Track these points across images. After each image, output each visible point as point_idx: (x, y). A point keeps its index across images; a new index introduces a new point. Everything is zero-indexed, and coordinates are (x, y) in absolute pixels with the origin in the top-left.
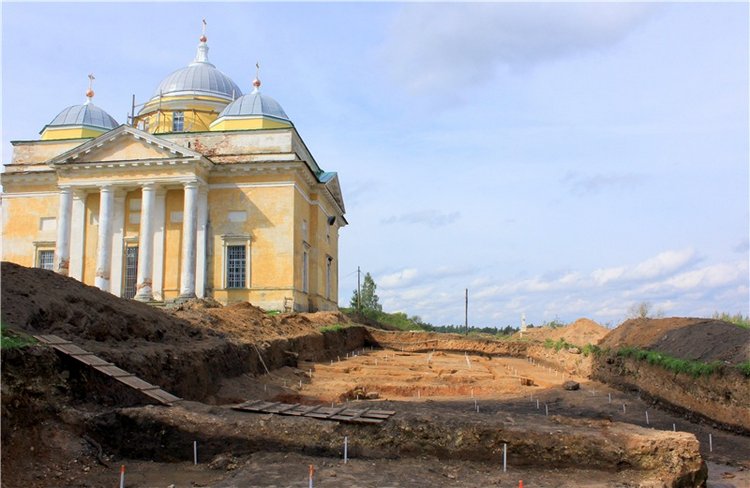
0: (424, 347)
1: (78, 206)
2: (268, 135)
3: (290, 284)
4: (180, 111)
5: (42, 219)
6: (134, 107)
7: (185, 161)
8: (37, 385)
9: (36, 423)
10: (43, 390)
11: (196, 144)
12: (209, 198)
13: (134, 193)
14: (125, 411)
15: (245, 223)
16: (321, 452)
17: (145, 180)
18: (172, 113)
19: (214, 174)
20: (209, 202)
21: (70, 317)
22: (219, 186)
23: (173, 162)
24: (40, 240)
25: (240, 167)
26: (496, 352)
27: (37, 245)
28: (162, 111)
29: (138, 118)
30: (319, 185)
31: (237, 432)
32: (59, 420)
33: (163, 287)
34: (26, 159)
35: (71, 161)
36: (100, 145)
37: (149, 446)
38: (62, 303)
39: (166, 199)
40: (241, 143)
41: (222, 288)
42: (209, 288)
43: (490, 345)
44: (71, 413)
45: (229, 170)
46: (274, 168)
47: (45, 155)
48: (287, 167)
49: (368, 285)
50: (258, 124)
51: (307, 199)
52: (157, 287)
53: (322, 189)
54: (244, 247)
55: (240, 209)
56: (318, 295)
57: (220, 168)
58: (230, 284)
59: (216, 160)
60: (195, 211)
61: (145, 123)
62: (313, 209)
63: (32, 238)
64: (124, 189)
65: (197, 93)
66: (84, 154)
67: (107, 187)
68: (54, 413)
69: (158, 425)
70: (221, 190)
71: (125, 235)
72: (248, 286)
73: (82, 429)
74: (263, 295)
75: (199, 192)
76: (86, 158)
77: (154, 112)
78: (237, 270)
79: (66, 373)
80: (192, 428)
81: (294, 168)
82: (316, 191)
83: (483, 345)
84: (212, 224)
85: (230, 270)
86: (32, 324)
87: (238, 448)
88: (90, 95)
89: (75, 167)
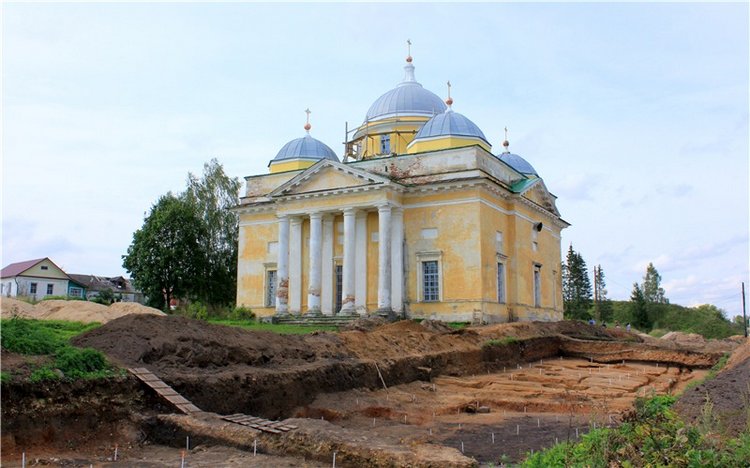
0: (619, 358)
1: (295, 230)
2: (454, 154)
3: (479, 296)
4: (385, 134)
5: (269, 243)
6: (347, 133)
7: (377, 187)
8: (119, 398)
9: (115, 420)
10: (122, 402)
11: (392, 168)
12: (404, 217)
13: (338, 217)
14: (159, 416)
15: (437, 239)
16: (247, 448)
17: (345, 205)
18: (379, 137)
19: (408, 195)
20: (404, 223)
21: (178, 351)
22: (413, 206)
23: (366, 188)
24: (268, 261)
25: (429, 187)
26: (697, 363)
27: (266, 265)
28: (369, 136)
29: (352, 143)
30: (515, 196)
31: (209, 432)
32: (129, 419)
33: (367, 301)
34: (257, 191)
35: (285, 193)
36: (307, 177)
37: (168, 438)
38: (172, 343)
39: (367, 221)
40: (431, 164)
41: (418, 299)
42: (406, 302)
43: (691, 356)
44: (136, 416)
45: (419, 190)
46: (459, 185)
47: (270, 187)
48: (471, 184)
49: (651, 276)
50: (447, 143)
51: (502, 210)
52: (361, 301)
53: (518, 199)
54: (436, 262)
55: (431, 226)
56: (518, 304)
57: (412, 189)
58: (427, 297)
59: (409, 181)
60: (390, 232)
61: (358, 146)
62: (511, 219)
63: (262, 260)
64: (332, 214)
65: (399, 115)
66: (295, 186)
67: (315, 214)
68: (127, 415)
69: (174, 425)
70: (416, 209)
71: (334, 254)
72: (441, 299)
73: (140, 425)
74: (455, 307)
75: (392, 214)
76: (298, 190)
77: (363, 137)
78: (432, 284)
79: (142, 392)
80: (188, 429)
81: (478, 184)
82: (510, 202)
83: (683, 356)
84: (408, 242)
85: (427, 284)
86: (144, 359)
87: (210, 442)
88: (308, 128)
89: (289, 198)
